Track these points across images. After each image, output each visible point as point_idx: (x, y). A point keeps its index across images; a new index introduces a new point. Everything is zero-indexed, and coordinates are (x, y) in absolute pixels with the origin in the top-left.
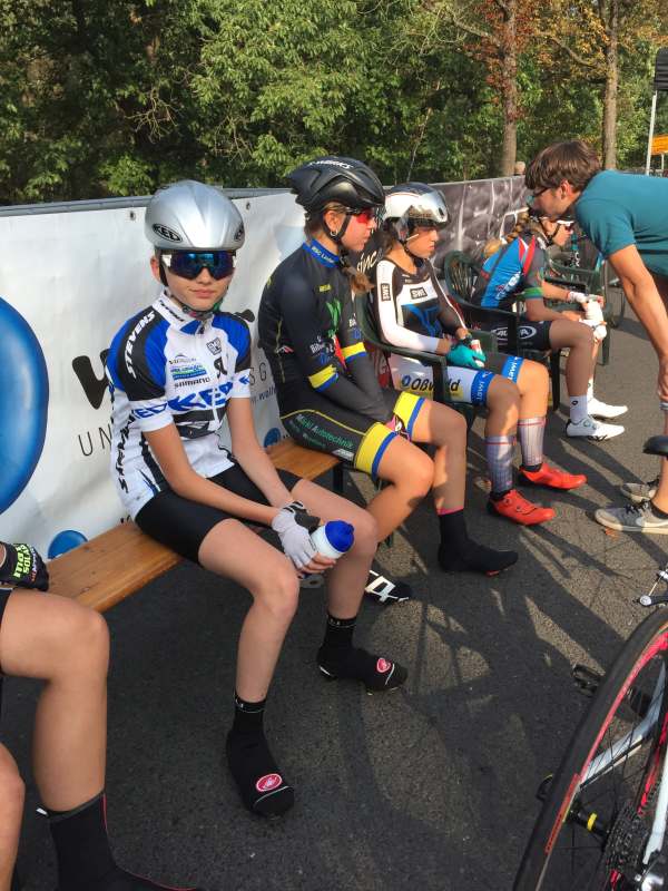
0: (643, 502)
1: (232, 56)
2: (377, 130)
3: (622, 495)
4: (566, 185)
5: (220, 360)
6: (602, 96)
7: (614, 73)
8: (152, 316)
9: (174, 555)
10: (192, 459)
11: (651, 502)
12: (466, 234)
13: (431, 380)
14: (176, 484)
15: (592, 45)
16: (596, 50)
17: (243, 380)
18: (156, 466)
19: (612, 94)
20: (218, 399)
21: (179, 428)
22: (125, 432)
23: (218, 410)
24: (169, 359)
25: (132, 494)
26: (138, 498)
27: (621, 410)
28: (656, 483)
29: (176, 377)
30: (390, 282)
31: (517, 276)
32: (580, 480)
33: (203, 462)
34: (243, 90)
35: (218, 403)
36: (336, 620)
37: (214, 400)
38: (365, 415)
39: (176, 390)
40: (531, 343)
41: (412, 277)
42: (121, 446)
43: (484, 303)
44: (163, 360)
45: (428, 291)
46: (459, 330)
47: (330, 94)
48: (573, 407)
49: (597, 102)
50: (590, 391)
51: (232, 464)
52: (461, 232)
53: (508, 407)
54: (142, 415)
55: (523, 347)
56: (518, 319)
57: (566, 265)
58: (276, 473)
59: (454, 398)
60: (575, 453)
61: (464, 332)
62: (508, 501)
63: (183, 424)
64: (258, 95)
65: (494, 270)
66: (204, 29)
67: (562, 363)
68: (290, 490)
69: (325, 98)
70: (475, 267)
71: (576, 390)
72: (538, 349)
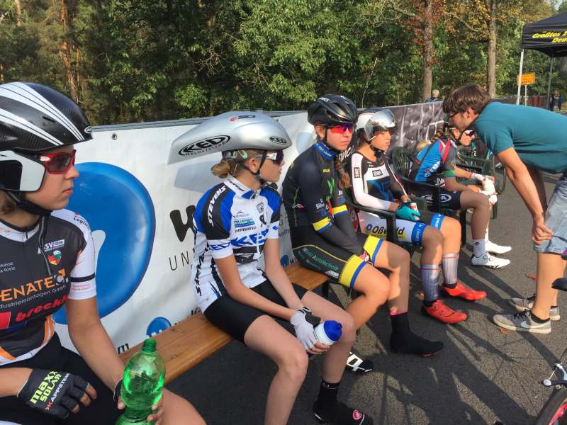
0: (525, 311)
1: (259, 29)
2: (344, 71)
3: (510, 305)
4: (470, 110)
5: (262, 216)
6: (486, 50)
7: (494, 36)
8: (224, 189)
9: (228, 336)
10: (242, 276)
11: (530, 311)
12: (405, 137)
13: (386, 227)
14: (231, 292)
15: (479, 20)
16: (482, 23)
17: (275, 228)
18: (220, 280)
19: (493, 49)
20: (260, 240)
21: (236, 257)
22: (202, 258)
23: (260, 246)
24: (233, 215)
25: (204, 297)
26: (207, 299)
27: (507, 249)
28: (533, 299)
29: (237, 226)
30: (360, 166)
31: (439, 163)
32: (482, 295)
33: (248, 278)
34: (265, 48)
35: (260, 242)
36: (327, 383)
37: (258, 240)
38: (346, 250)
39: (236, 234)
40: (448, 205)
41: (373, 163)
42: (199, 267)
43: (417, 179)
44: (230, 216)
45: (383, 171)
46: (403, 197)
47: (318, 50)
48: (476, 246)
49: (483, 54)
50: (487, 236)
51: (265, 280)
52: (403, 135)
53: (436, 246)
54: (215, 248)
55: (443, 207)
56: (439, 190)
57: (467, 155)
58: (291, 286)
59: (400, 239)
60: (477, 277)
61: (406, 198)
62: (435, 307)
63: (238, 254)
64: (273, 51)
65: (423, 159)
66: (242, 12)
67: (468, 218)
68: (301, 298)
69: (314, 53)
70: (411, 157)
71: (477, 235)
72: (452, 208)
